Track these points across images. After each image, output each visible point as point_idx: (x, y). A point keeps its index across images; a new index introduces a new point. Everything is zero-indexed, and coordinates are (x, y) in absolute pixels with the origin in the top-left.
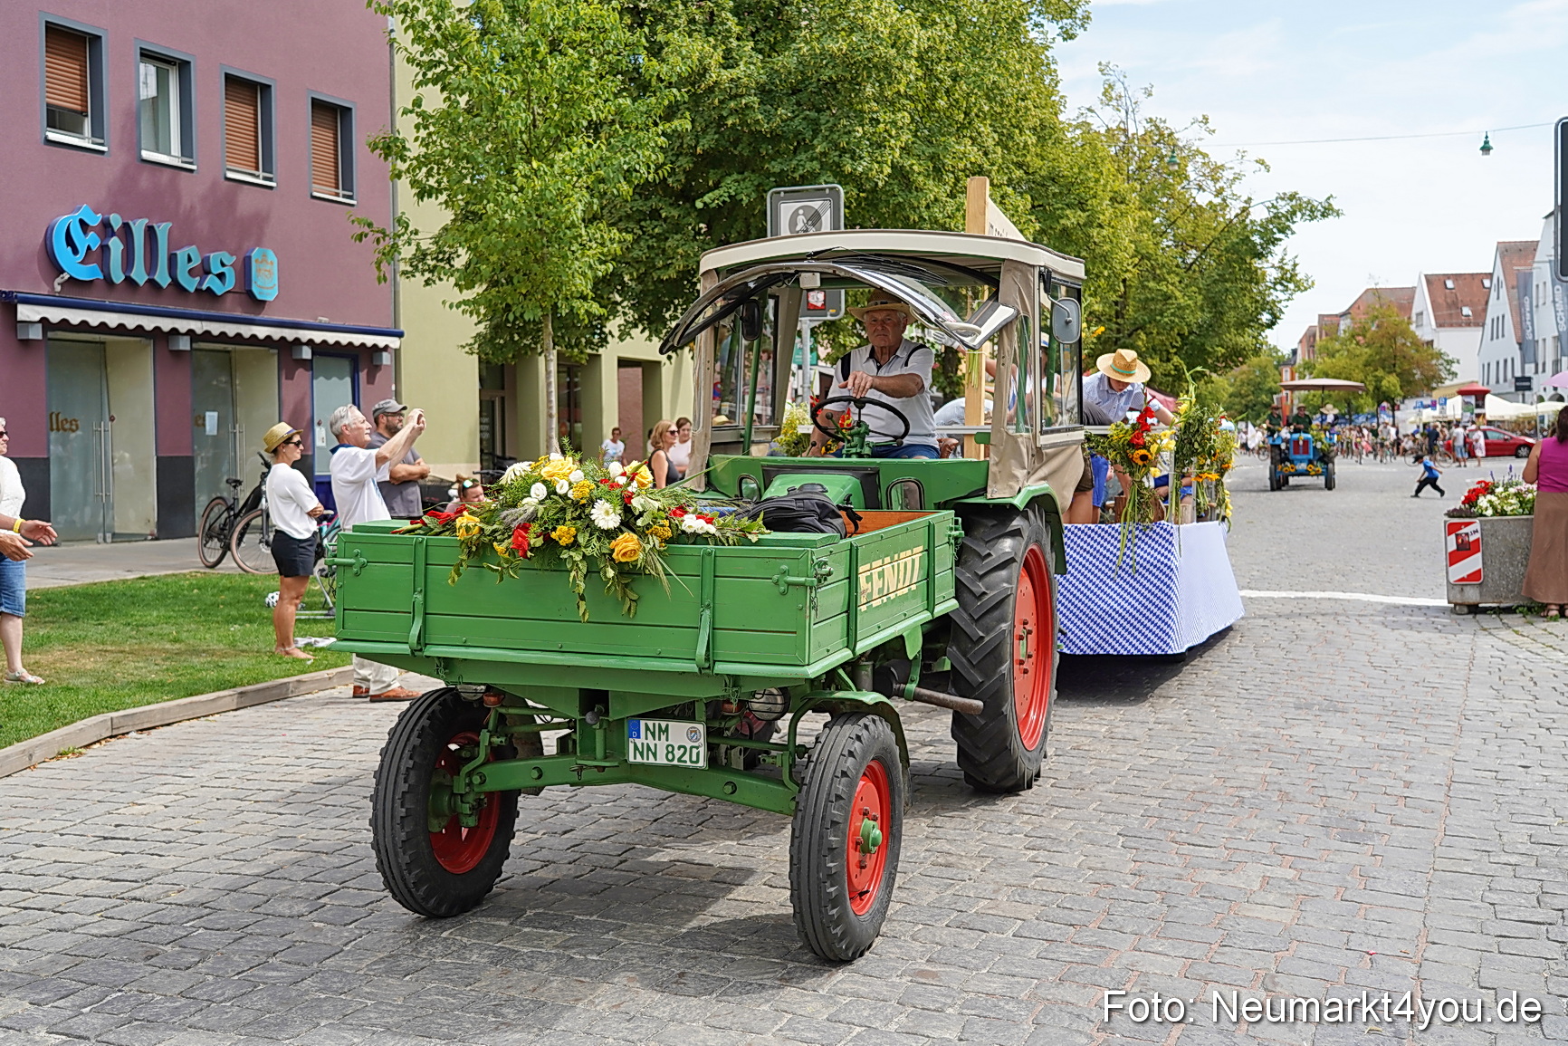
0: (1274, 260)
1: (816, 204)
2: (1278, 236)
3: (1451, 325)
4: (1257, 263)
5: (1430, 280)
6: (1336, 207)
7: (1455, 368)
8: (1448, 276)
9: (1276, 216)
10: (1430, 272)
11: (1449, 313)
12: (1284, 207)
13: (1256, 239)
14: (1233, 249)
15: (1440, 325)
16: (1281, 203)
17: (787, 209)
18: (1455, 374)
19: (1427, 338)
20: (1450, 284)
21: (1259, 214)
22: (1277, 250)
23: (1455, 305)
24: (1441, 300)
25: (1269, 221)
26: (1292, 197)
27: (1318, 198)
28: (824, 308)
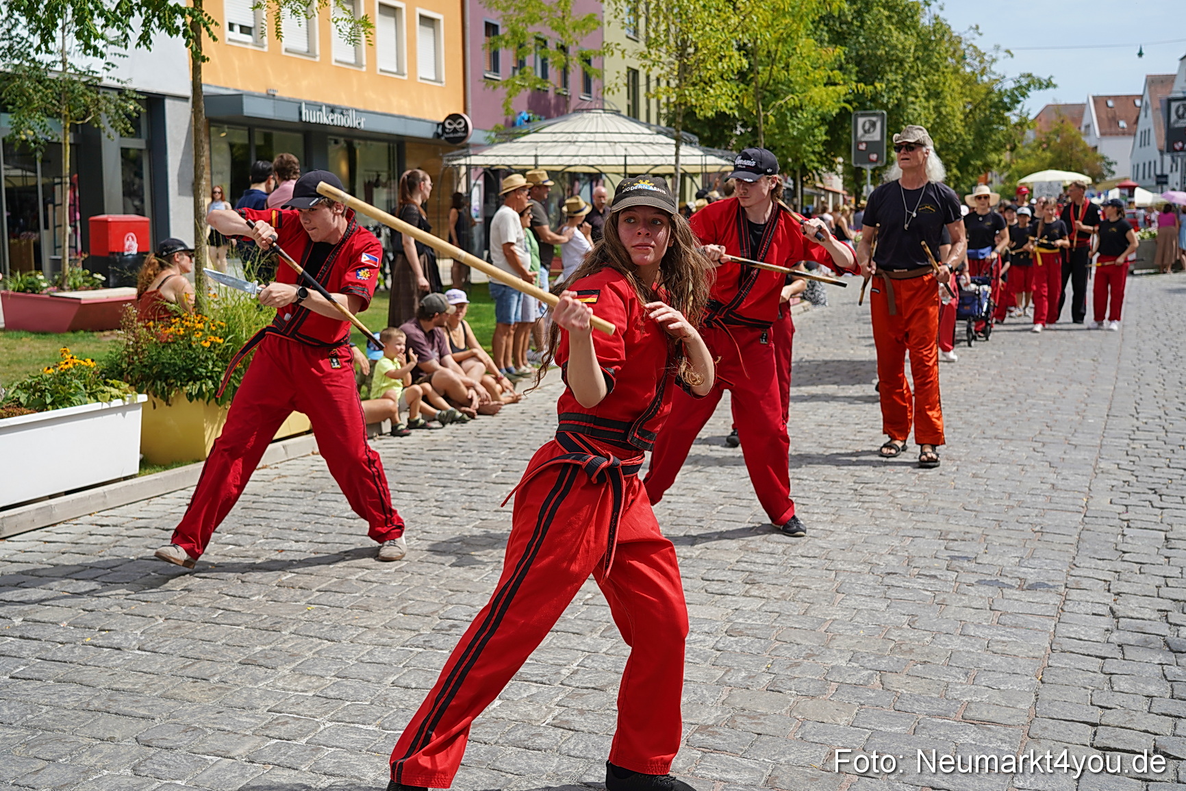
0: (1017, 112)
1: (874, 119)
2: (1021, 99)
3: (1111, 134)
4: (1007, 114)
5: (1096, 99)
6: (1054, 81)
7: (1113, 168)
8: (1109, 97)
9: (1021, 87)
10: (1095, 94)
11: (1110, 126)
12: (1024, 82)
13: (1006, 100)
14: (994, 105)
15: (1102, 134)
16: (1022, 79)
17: (861, 121)
18: (1113, 173)
19: (1093, 145)
20: (1110, 103)
21: (1009, 85)
22: (1019, 106)
23: (1114, 121)
24: (1103, 116)
25: (1016, 89)
26: (1029, 75)
27: (1044, 76)
28: (876, 162)
